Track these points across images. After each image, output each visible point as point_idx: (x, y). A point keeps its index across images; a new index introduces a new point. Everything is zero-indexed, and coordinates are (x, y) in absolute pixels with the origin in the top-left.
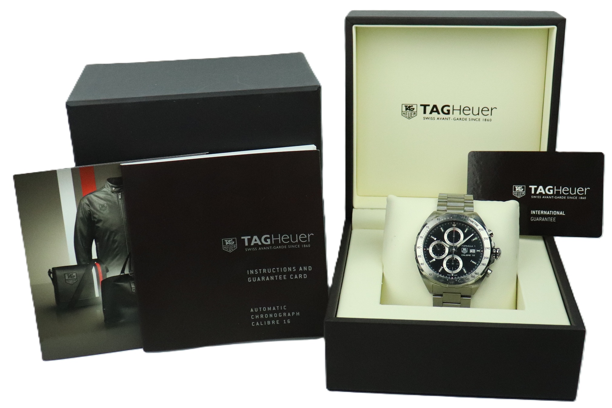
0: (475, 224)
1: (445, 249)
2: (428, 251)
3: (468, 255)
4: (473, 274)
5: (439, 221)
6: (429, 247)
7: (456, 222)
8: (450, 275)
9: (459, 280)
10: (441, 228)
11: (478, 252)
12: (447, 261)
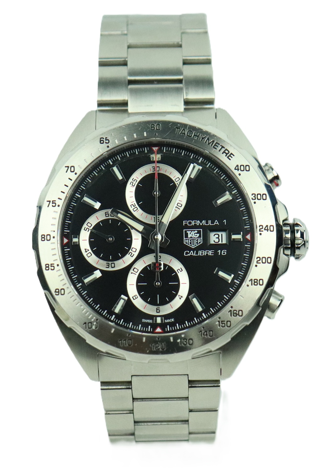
0: (223, 150)
1: (131, 237)
2: (77, 247)
3: (205, 253)
4: (225, 313)
5: (105, 145)
6: (79, 234)
7: (160, 145)
8: (150, 321)
9: (181, 338)
10: (115, 169)
11: (237, 241)
12: (139, 276)
